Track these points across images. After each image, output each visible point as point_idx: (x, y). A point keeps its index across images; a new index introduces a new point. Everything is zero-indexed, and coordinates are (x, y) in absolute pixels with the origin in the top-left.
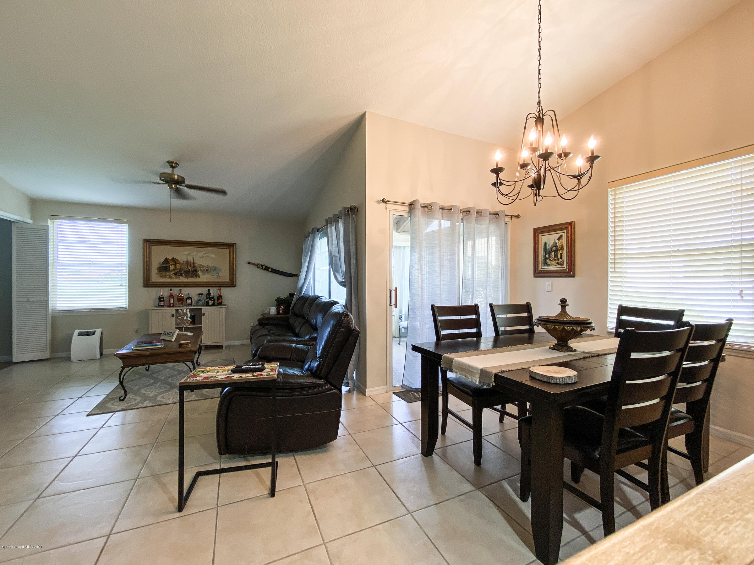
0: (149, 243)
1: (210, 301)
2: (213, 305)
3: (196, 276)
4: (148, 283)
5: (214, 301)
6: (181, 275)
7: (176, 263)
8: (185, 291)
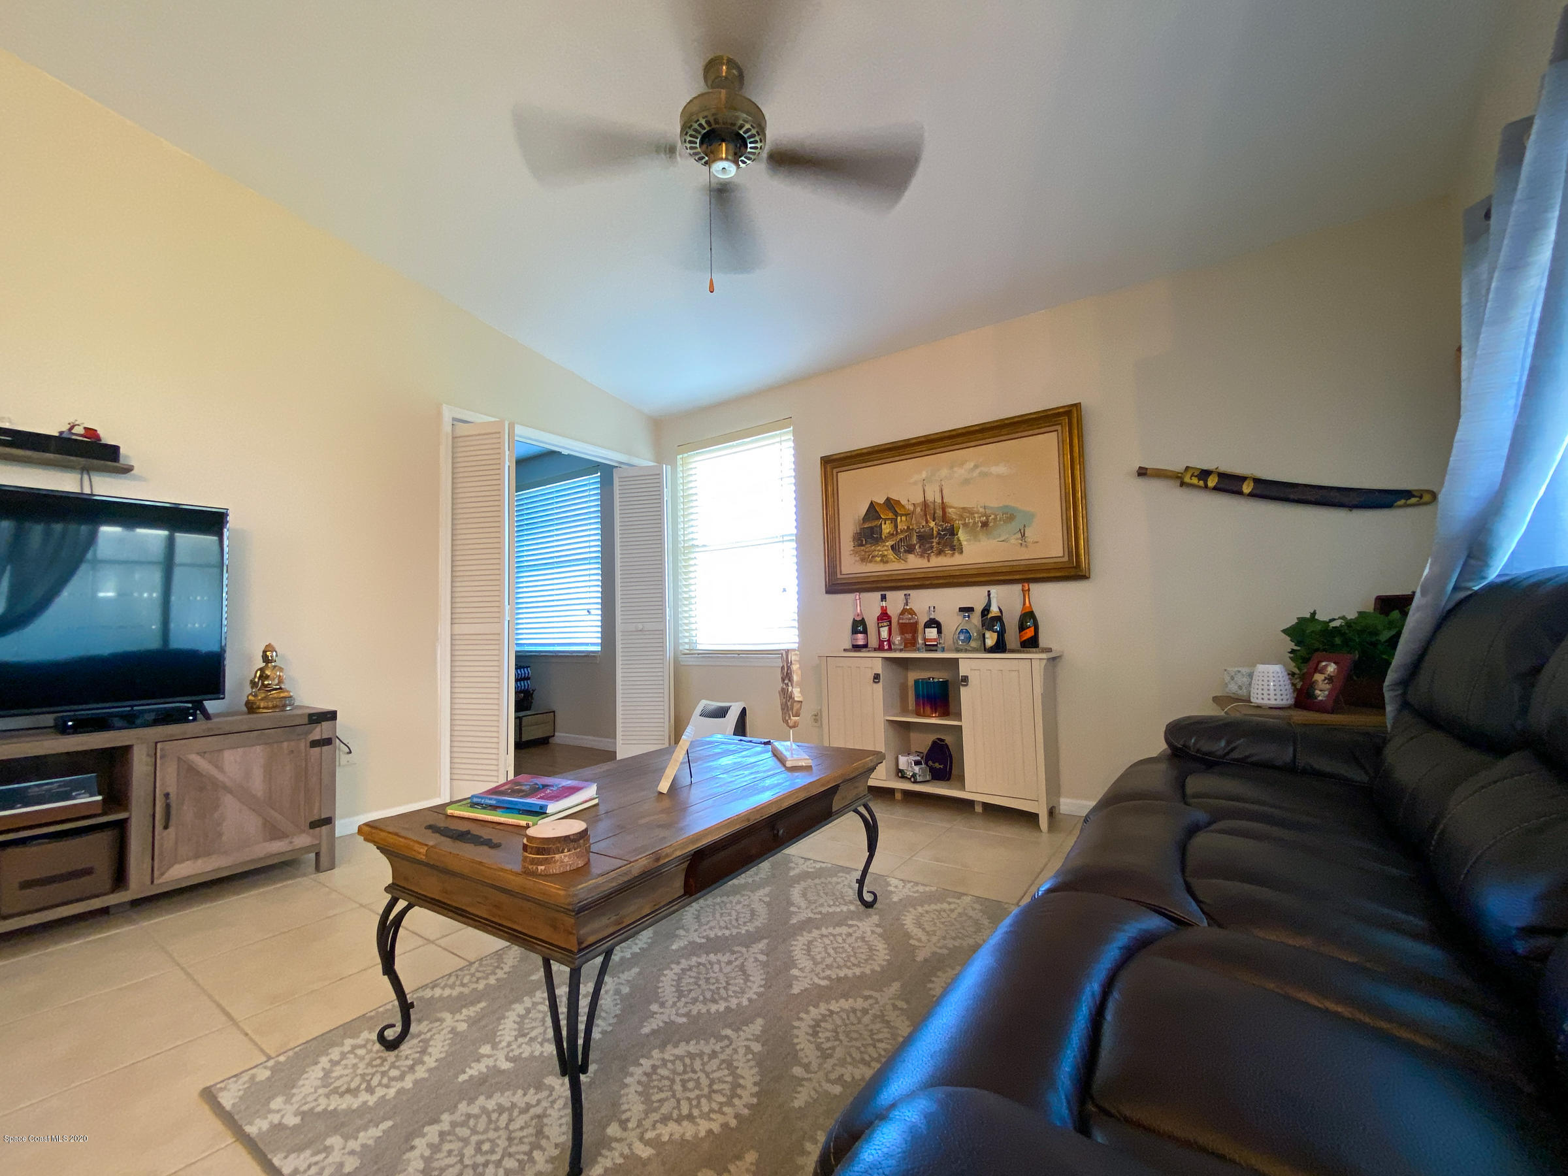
0: (833, 464)
1: (988, 634)
2: (1000, 647)
3: (953, 549)
4: (836, 585)
5: (1001, 635)
6: (911, 550)
7: (896, 514)
8: (924, 602)
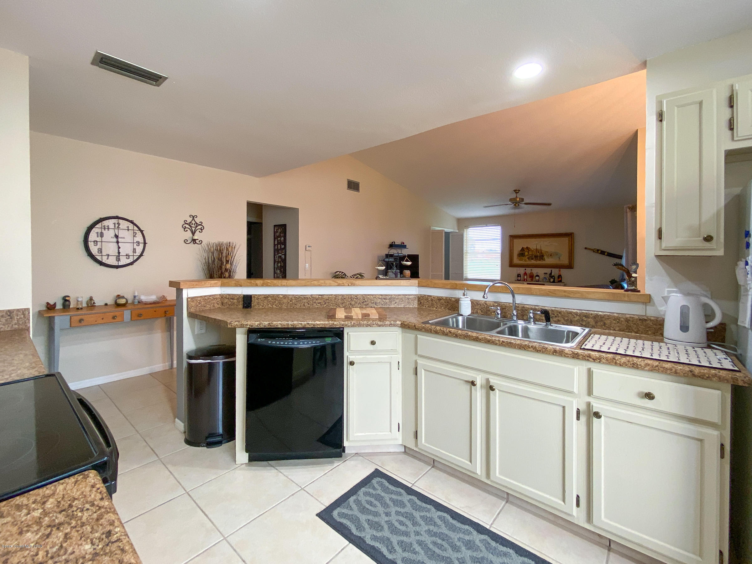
0: (513, 237)
1: (551, 279)
2: (554, 282)
3: (543, 260)
4: (512, 265)
5: (554, 279)
6: (532, 259)
7: (529, 251)
8: (535, 271)
